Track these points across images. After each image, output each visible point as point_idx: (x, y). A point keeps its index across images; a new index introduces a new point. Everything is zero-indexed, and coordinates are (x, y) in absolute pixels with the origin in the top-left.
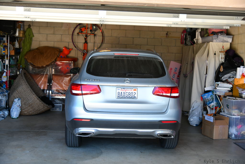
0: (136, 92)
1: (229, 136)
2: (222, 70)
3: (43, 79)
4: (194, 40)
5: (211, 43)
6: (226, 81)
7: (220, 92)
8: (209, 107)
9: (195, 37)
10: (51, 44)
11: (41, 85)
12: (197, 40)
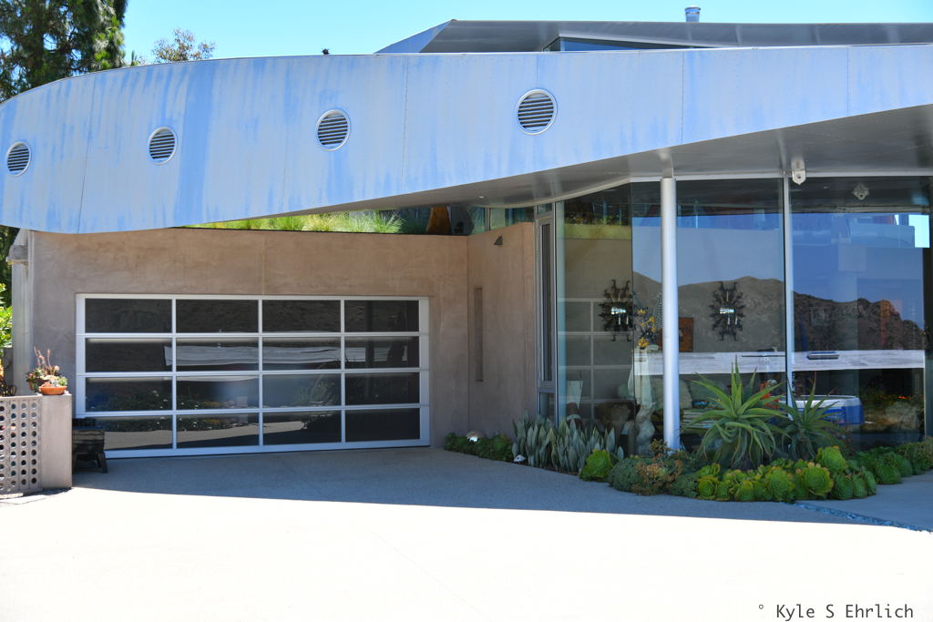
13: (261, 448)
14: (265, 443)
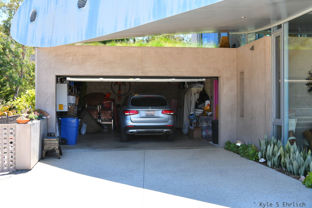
0: (154, 113)
1: (202, 136)
2: (198, 102)
3: (95, 113)
4: (185, 86)
5: (192, 88)
6: (201, 108)
7: (197, 114)
8: (193, 123)
9: (185, 85)
10: (98, 91)
11: (94, 116)
12: (186, 86)
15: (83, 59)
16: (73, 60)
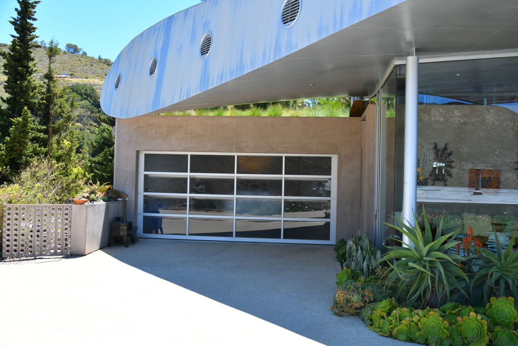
13: (234, 239)
14: (236, 236)
15: (168, 132)
16: (156, 132)
